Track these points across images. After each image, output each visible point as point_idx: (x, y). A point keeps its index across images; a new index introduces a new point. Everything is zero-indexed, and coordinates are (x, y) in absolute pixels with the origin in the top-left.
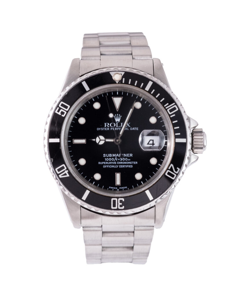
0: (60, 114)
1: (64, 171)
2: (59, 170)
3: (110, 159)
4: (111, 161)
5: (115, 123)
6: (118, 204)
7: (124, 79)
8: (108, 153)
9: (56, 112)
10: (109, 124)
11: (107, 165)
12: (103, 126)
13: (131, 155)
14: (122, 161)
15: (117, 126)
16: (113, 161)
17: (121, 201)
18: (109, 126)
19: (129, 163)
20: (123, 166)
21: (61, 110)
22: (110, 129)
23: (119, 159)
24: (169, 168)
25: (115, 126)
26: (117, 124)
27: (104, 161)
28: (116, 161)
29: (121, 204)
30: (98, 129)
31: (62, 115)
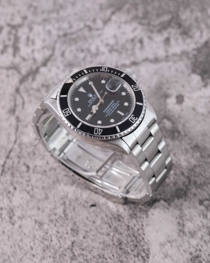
0: (69, 115)
1: (98, 131)
2: (96, 133)
3: (108, 111)
4: (109, 111)
5: (92, 97)
6: (133, 119)
7: (74, 79)
8: (104, 110)
9: (66, 116)
10: (90, 101)
11: (109, 114)
12: (89, 103)
13: (113, 101)
14: (113, 106)
15: (94, 98)
16: (110, 110)
17: (133, 117)
18: (91, 101)
19: (116, 104)
20: (116, 107)
21: (67, 113)
22: (93, 102)
23: (111, 107)
24: (133, 87)
25: (93, 99)
26: (93, 97)
27: (107, 114)
28: (111, 109)
29: (134, 118)
30: (89, 106)
31: (70, 114)
